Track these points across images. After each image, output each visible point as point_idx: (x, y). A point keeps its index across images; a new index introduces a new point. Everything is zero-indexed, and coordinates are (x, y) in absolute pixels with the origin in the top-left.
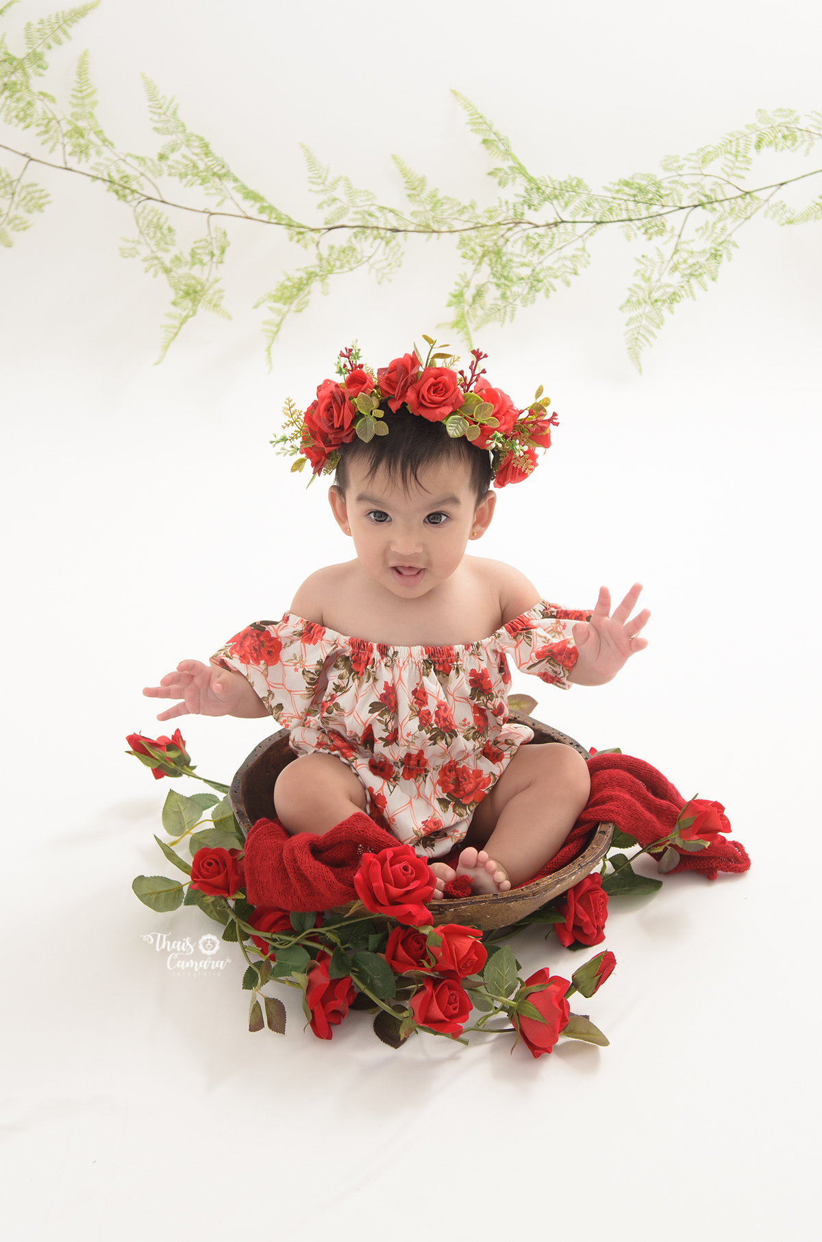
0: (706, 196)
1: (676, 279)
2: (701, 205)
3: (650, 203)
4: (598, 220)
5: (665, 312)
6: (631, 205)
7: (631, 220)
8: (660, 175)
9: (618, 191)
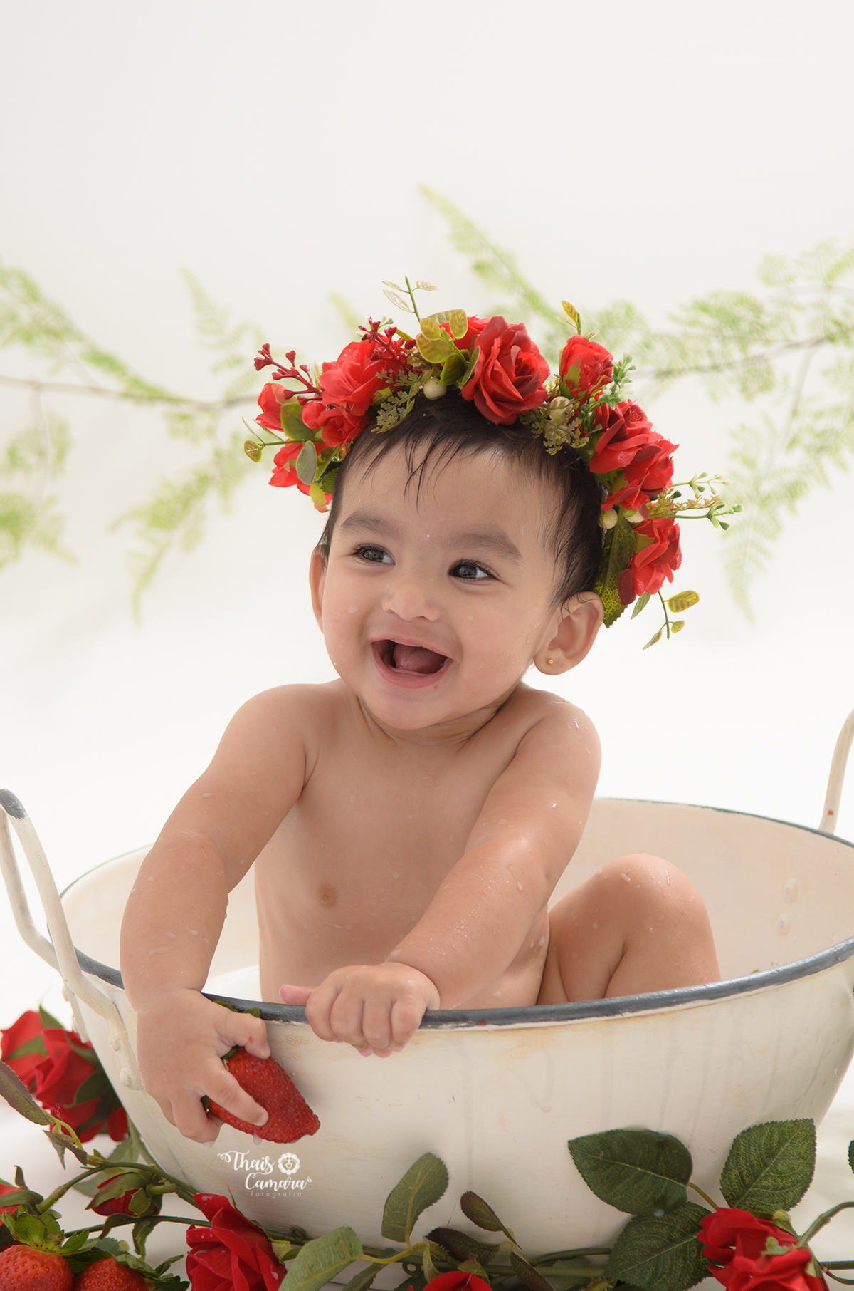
0: (838, 324)
1: (797, 457)
2: (831, 339)
3: (743, 341)
4: (664, 367)
5: (782, 512)
6: (716, 345)
7: (716, 368)
8: (760, 293)
9: (693, 323)
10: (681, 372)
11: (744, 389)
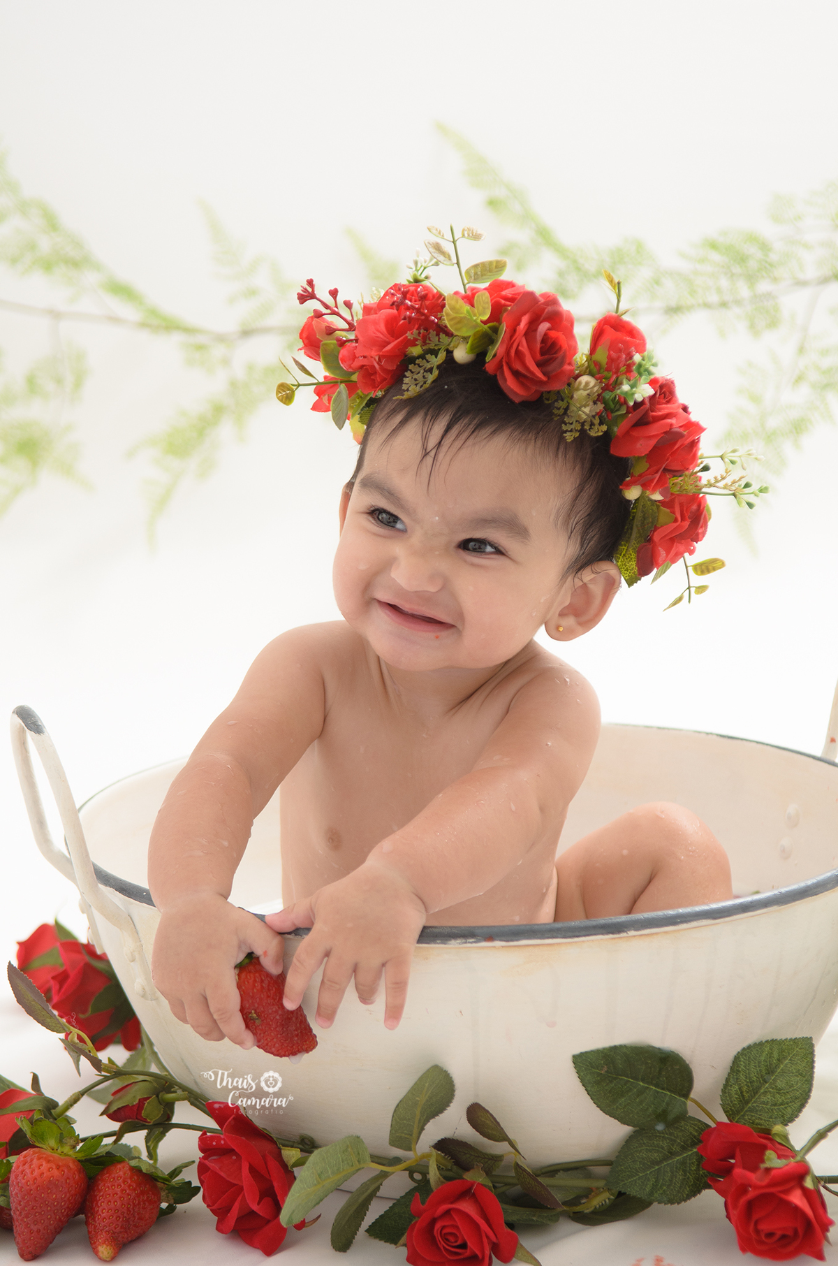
1: (802, 394)
3: (751, 279)
4: (673, 304)
5: (788, 449)
6: (724, 282)
7: (724, 305)
8: (769, 231)
9: (703, 260)
10: (690, 308)
11: (752, 326)
